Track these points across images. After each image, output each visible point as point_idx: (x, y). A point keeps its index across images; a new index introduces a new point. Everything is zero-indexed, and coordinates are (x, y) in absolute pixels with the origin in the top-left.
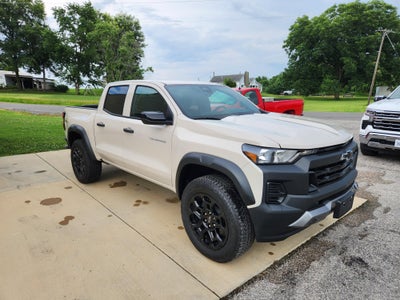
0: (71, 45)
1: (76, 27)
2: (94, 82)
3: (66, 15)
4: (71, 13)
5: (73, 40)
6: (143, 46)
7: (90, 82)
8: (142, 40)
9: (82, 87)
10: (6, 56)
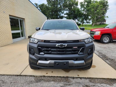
0: (83, 12)
1: (85, 6)
2: (87, 22)
3: (83, 3)
4: (84, 3)
5: (84, 10)
6: (108, 9)
7: (86, 22)
8: (108, 7)
9: (84, 24)
10: (67, 17)
